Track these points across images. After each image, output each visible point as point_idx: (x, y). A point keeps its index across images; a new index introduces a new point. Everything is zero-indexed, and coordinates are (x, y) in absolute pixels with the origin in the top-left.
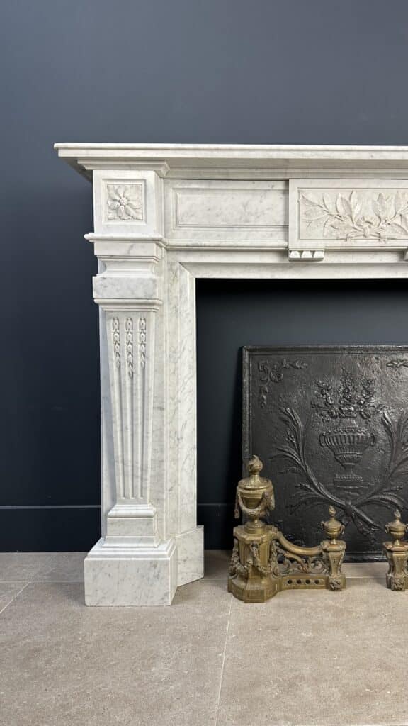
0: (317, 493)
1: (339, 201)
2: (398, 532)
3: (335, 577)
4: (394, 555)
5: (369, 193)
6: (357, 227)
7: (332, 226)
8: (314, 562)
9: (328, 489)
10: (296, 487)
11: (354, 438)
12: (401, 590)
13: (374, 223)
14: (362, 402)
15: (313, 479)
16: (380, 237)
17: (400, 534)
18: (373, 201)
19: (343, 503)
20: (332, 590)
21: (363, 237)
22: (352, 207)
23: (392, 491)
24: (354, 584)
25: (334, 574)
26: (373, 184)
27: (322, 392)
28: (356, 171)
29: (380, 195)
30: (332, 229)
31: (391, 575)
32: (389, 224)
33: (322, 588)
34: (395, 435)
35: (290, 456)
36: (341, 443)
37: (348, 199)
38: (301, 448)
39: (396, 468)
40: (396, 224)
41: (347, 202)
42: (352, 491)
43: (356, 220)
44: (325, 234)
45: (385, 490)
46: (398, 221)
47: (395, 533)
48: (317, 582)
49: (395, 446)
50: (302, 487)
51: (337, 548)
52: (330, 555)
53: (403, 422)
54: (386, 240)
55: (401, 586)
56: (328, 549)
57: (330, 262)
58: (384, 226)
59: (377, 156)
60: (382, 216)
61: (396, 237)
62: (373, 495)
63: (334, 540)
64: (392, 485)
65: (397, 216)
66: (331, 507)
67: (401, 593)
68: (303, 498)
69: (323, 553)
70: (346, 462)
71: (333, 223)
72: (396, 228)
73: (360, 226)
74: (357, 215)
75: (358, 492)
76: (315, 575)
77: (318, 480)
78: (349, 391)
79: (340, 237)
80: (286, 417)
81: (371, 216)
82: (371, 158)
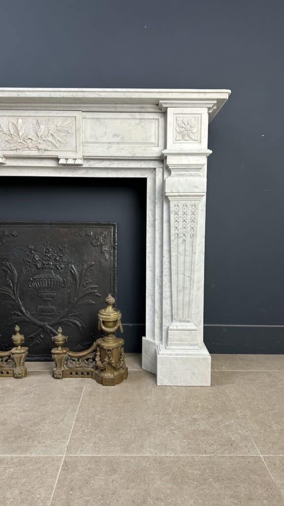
0: (25, 318)
1: (10, 125)
2: (59, 341)
3: (18, 370)
4: (55, 356)
5: (30, 120)
6: (23, 142)
7: (6, 141)
8: (6, 361)
9: (31, 315)
10: (12, 314)
11: (51, 282)
12: (59, 378)
13: (34, 140)
14: (58, 259)
15: (23, 309)
16: (38, 148)
17: (61, 342)
18: (33, 125)
19: (42, 324)
20: (17, 378)
21: (27, 149)
22: (19, 128)
23: (75, 316)
24: (33, 375)
25: (18, 368)
26: (32, 113)
27: (31, 252)
28: (18, 105)
29: (37, 121)
30: (7, 143)
31: (55, 369)
32: (44, 140)
33: (10, 376)
34: (78, 280)
35: (8, 293)
36: (42, 285)
37: (16, 123)
38: (15, 288)
39: (77, 302)
40: (48, 140)
41: (15, 125)
42: (49, 316)
43: (23, 138)
44: (2, 146)
45: (70, 315)
46: (50, 139)
47: (57, 342)
48: (8, 373)
49: (78, 286)
50: (15, 314)
51: (19, 352)
52: (14, 355)
53: (84, 272)
54: (43, 151)
55: (59, 376)
56: (13, 352)
57: (12, 165)
58: (41, 142)
59: (22, 95)
60: (39, 135)
61: (49, 149)
62: (61, 318)
63: (19, 347)
64: (74, 312)
65: (49, 135)
66: (17, 326)
67: (58, 380)
68: (16, 321)
69: (11, 355)
70: (45, 298)
71: (6, 140)
72: (49, 143)
73: (25, 141)
74: (23, 134)
75: (52, 317)
76: (7, 368)
77: (26, 309)
78: (49, 251)
79: (12, 149)
80: (6, 269)
81: (32, 135)
82: (18, 96)
